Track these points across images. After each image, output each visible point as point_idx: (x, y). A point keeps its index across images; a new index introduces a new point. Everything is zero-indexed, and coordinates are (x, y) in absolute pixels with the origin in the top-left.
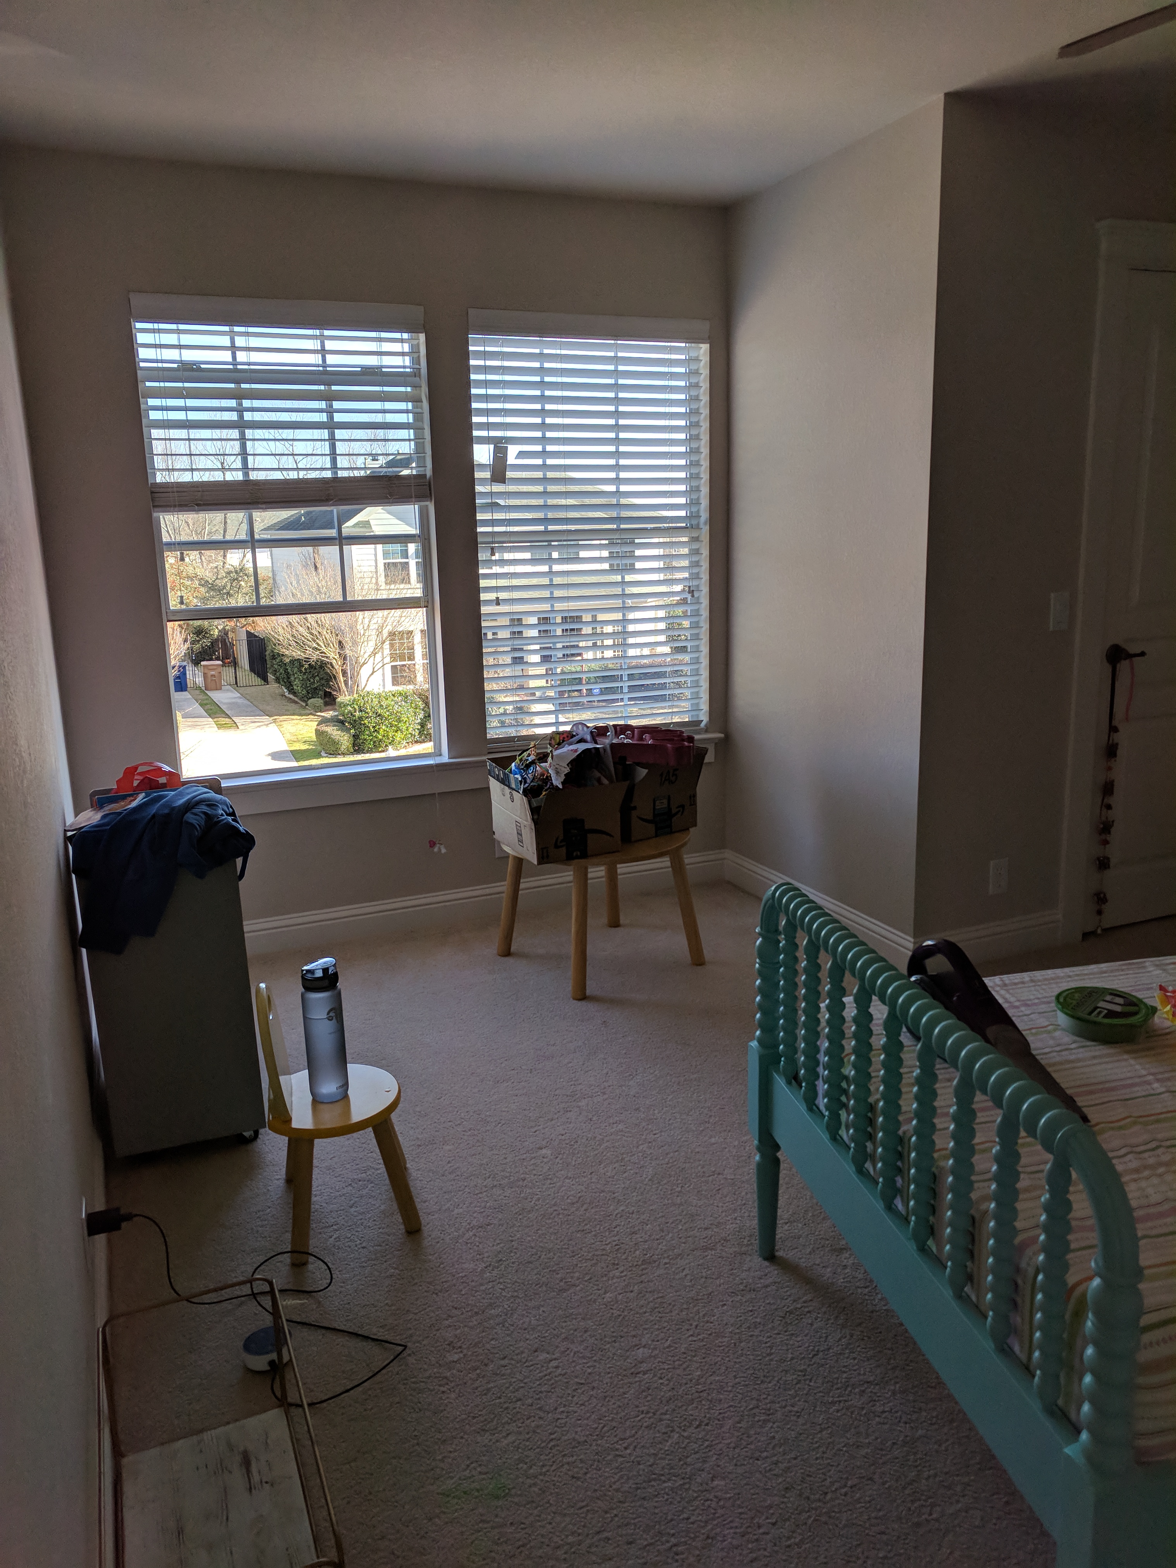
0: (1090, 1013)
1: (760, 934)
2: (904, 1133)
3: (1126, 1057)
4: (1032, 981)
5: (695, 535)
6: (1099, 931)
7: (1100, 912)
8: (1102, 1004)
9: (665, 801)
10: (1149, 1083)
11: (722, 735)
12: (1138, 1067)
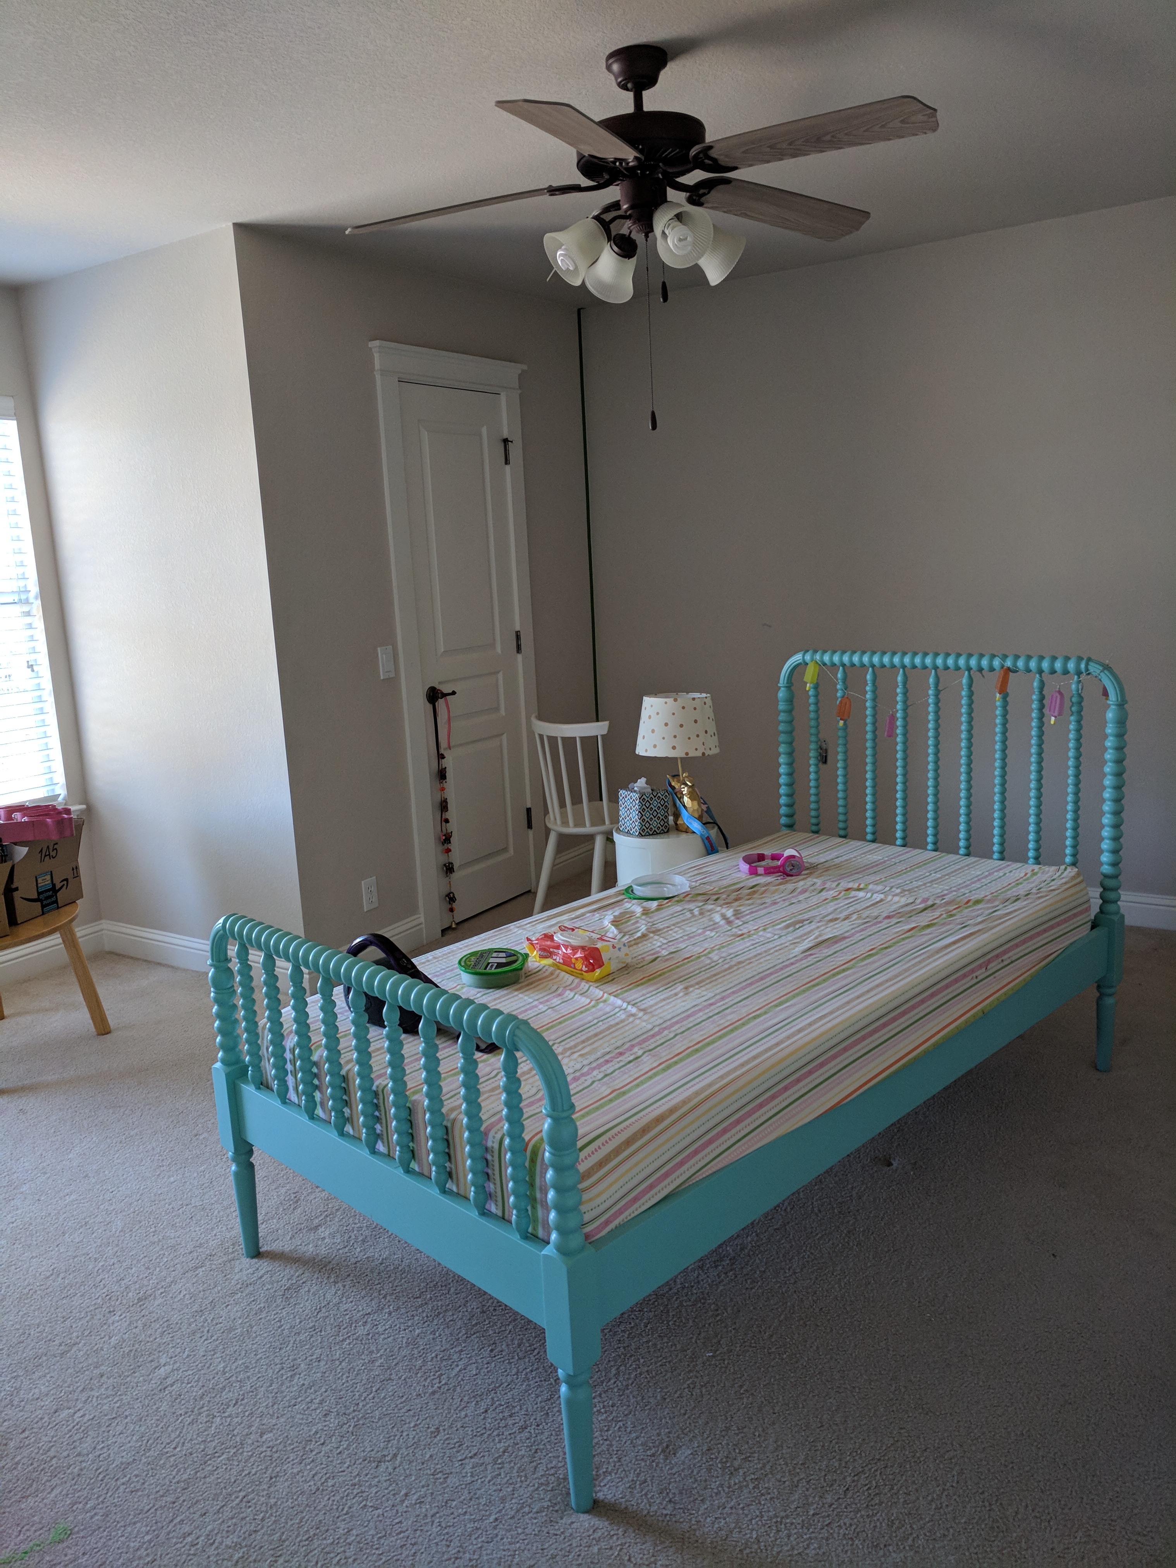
0: (485, 968)
1: (211, 965)
3: (516, 993)
6: (454, 926)
7: (452, 910)
8: (491, 960)
9: (48, 877)
11: (84, 806)
12: (526, 998)
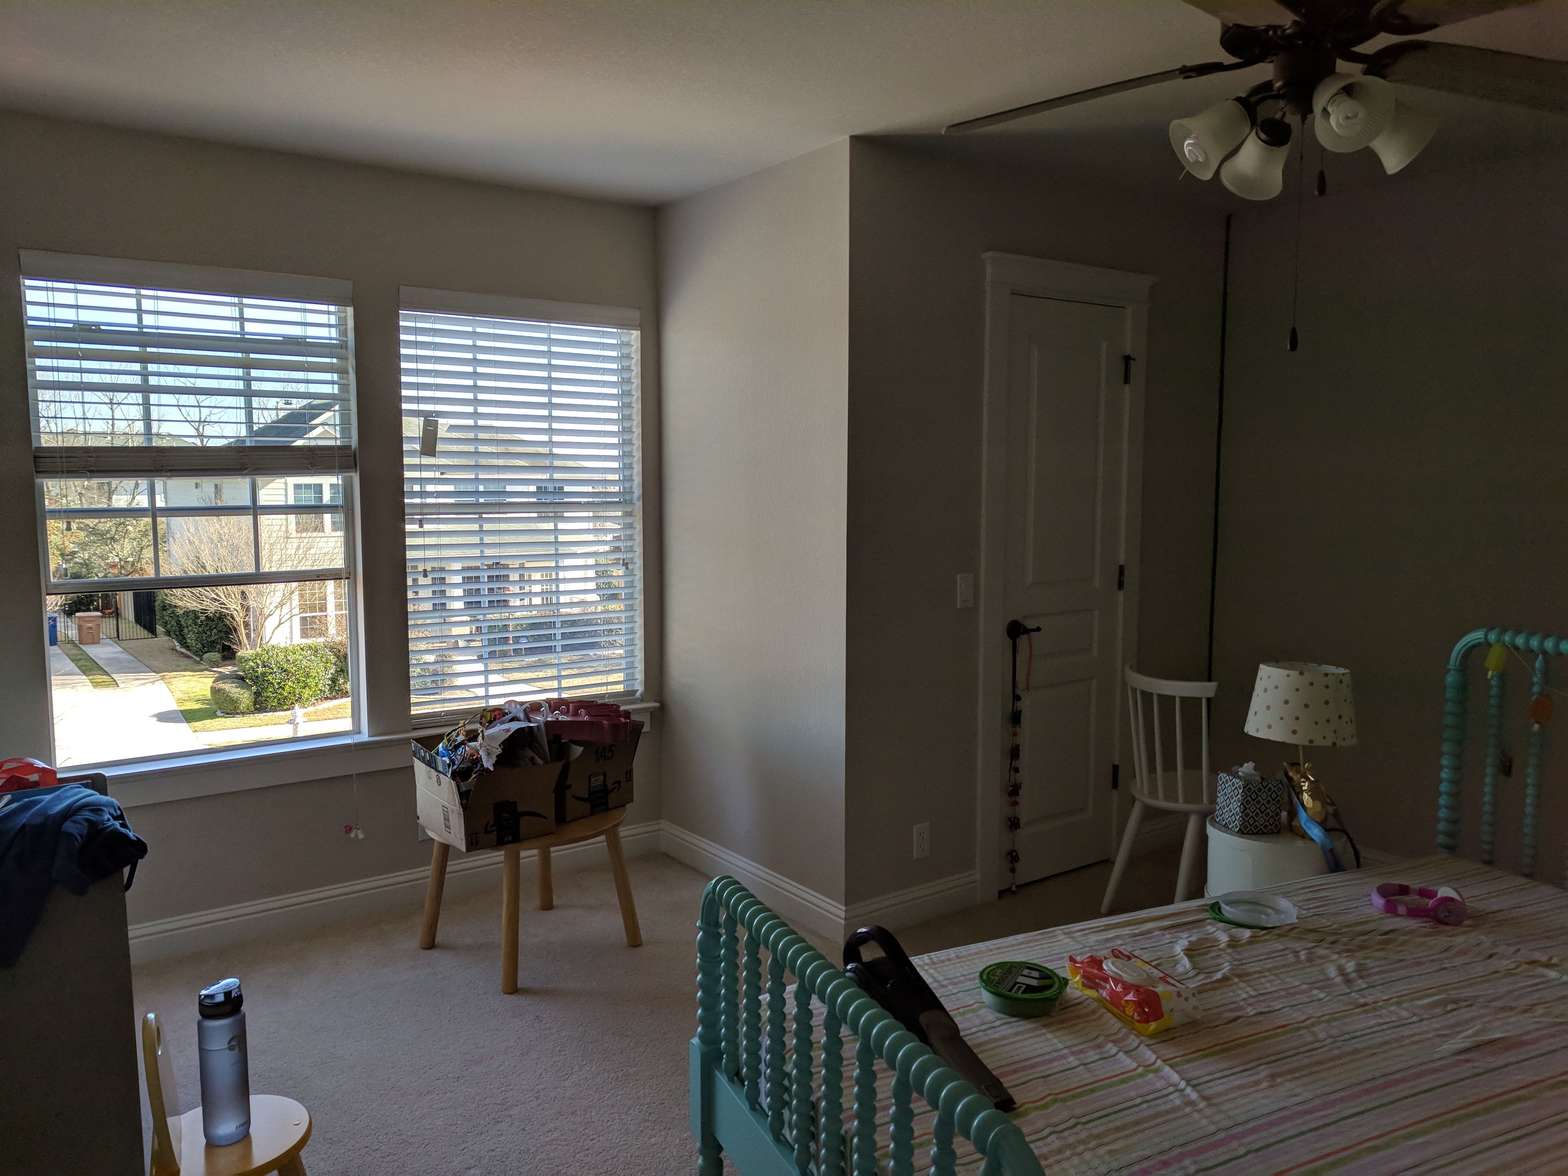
0: (1010, 991)
1: (701, 928)
2: (846, 1132)
3: (1044, 1031)
4: (958, 957)
5: (628, 509)
6: (1014, 889)
7: (1013, 870)
8: (1021, 979)
9: (601, 778)
10: (1063, 1057)
11: (658, 705)
12: (1055, 1041)
